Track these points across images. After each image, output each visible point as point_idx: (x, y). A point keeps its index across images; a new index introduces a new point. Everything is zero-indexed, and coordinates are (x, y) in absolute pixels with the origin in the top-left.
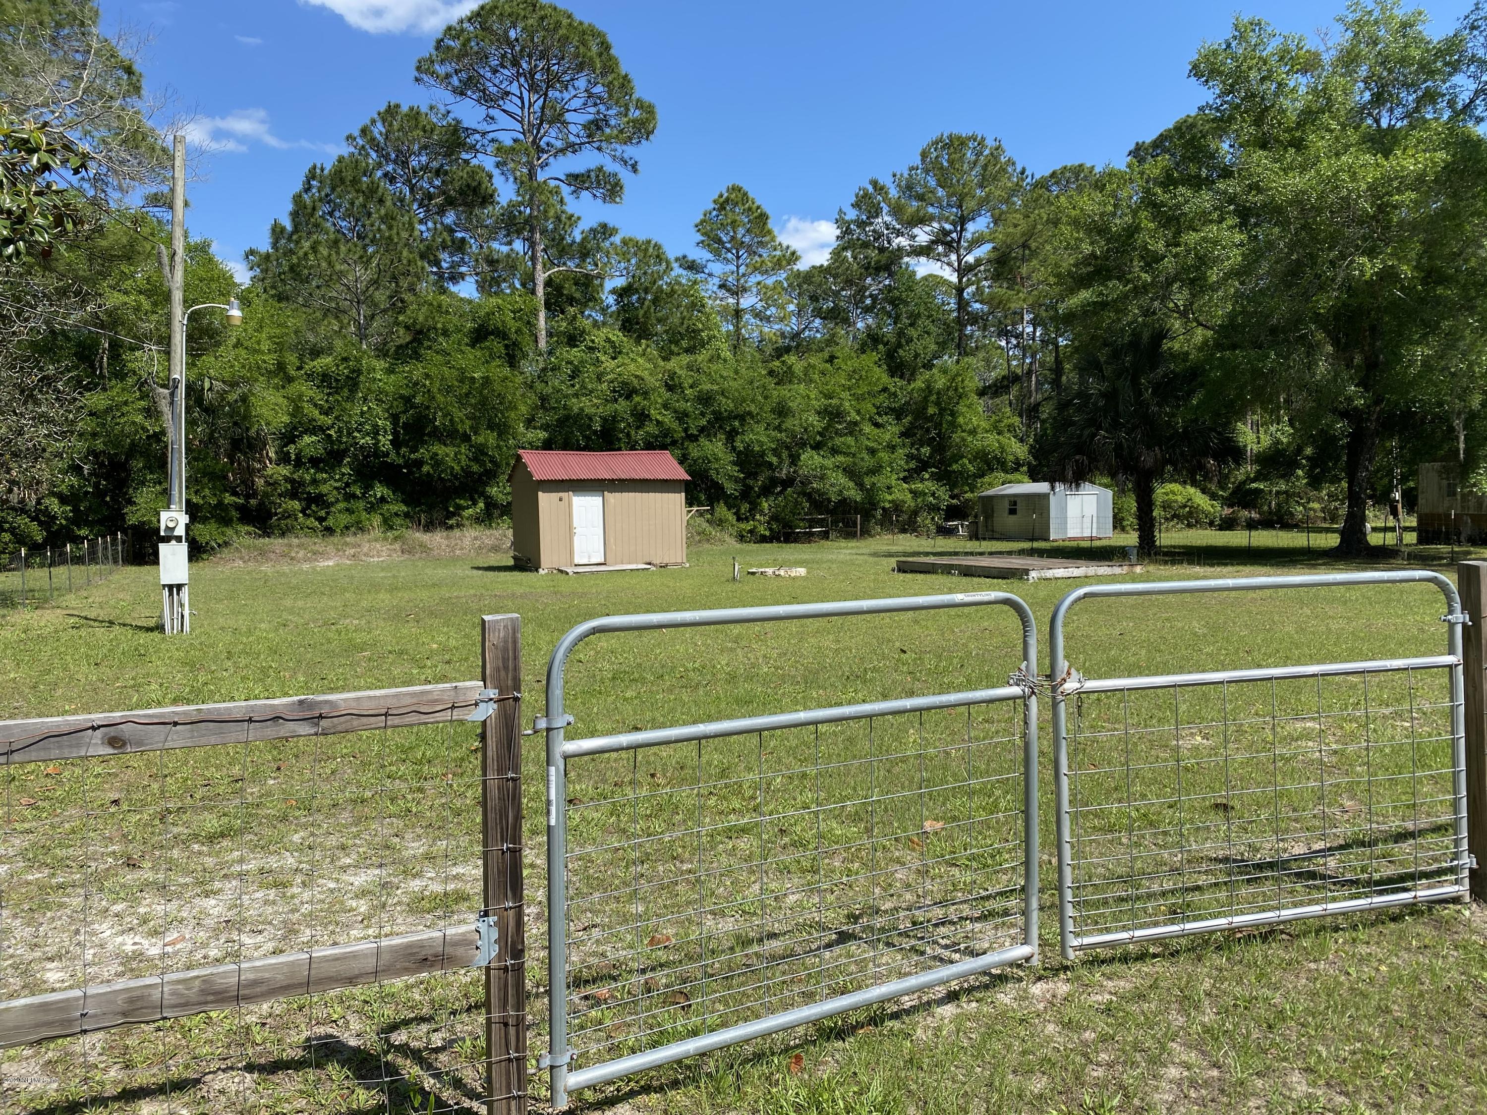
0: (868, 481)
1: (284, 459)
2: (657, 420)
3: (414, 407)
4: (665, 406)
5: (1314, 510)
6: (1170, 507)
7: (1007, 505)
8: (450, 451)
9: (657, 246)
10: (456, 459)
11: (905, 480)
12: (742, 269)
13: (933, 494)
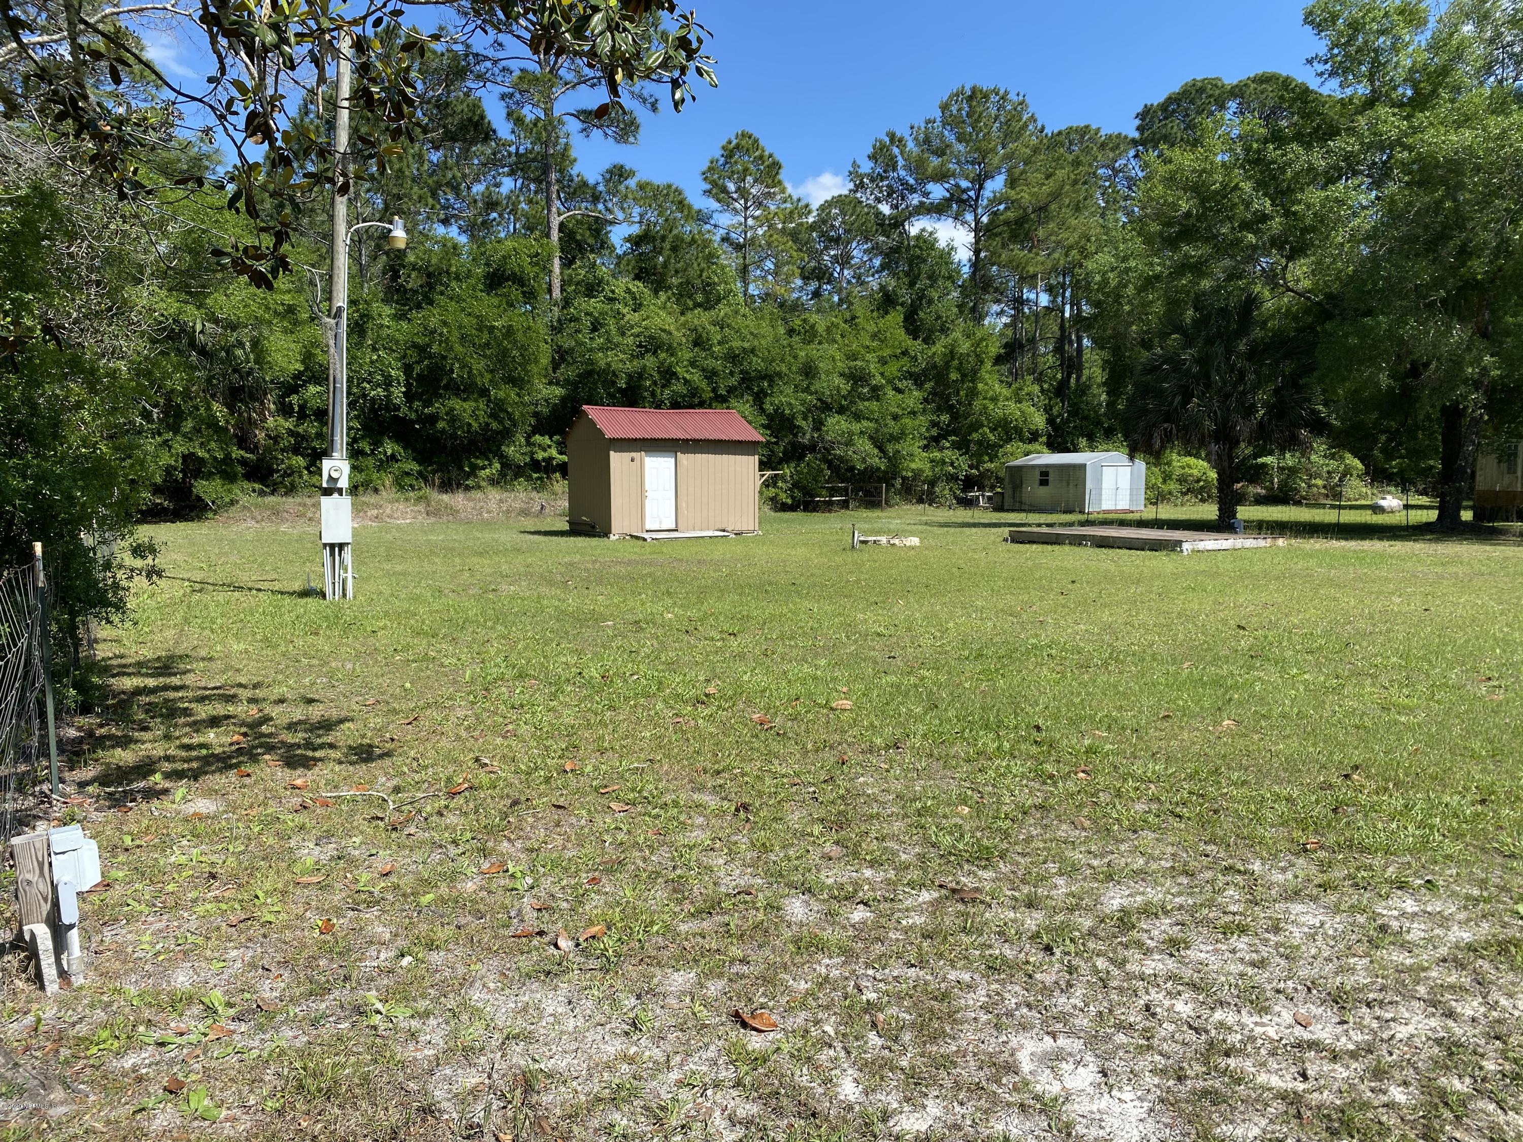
0: (890, 448)
1: (285, 410)
2: (684, 378)
3: (430, 356)
4: (693, 364)
5: (1316, 486)
6: (1186, 481)
7: (1037, 476)
8: (469, 406)
9: (678, 192)
10: (474, 414)
11: (925, 448)
12: (750, 222)
13: (952, 464)
